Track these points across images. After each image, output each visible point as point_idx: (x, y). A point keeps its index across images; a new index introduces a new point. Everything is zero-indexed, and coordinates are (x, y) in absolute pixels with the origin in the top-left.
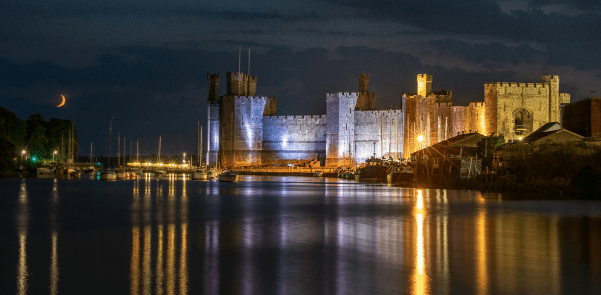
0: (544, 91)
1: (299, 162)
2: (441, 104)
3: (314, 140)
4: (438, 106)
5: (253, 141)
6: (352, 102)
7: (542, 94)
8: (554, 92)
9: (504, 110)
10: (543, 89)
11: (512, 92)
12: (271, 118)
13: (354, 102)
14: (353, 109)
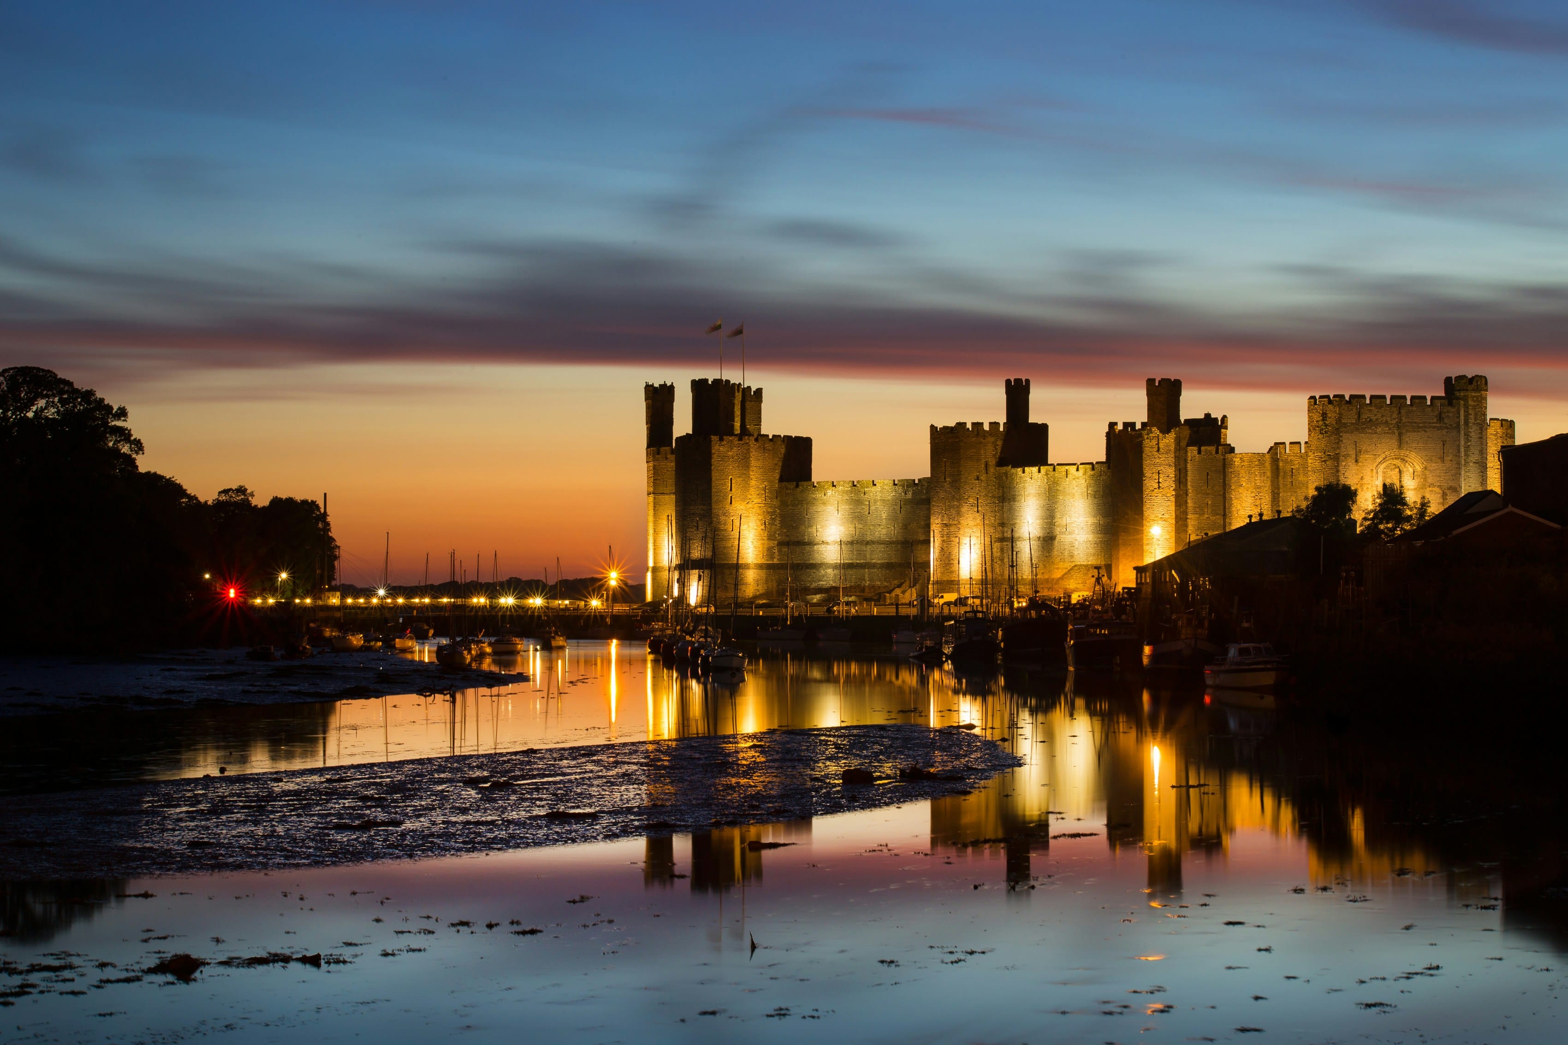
0: (1451, 415)
1: (867, 590)
2: (1203, 448)
3: (900, 538)
4: (1196, 452)
5: (755, 543)
6: (990, 447)
7: (1446, 421)
8: (1476, 414)
9: (1357, 461)
10: (1450, 408)
11: (1374, 418)
12: (797, 486)
13: (995, 446)
14: (992, 462)
